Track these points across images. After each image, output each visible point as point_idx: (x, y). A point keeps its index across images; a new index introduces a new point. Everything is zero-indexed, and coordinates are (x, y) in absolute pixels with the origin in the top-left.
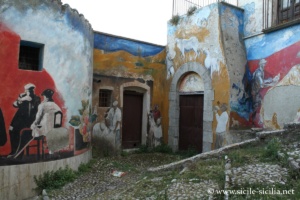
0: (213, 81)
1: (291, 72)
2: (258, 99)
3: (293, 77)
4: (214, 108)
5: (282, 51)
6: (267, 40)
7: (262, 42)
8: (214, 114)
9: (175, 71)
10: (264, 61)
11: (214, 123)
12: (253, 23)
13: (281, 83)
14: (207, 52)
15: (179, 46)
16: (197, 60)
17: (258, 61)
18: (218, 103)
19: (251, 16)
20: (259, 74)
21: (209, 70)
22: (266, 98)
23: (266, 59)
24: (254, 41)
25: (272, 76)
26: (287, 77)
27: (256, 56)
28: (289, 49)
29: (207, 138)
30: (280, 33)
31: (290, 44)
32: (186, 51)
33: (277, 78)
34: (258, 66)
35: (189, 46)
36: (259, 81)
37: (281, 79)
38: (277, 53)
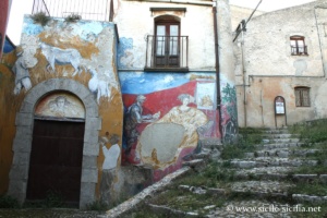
0: (100, 108)
1: (171, 112)
2: (133, 134)
3: (174, 117)
4: (100, 139)
5: (163, 92)
6: (145, 78)
7: (141, 78)
8: (101, 147)
9: (34, 84)
10: (142, 98)
11: (100, 158)
12: (129, 58)
13: (162, 121)
14: (94, 72)
15: (44, 53)
16: (76, 78)
17: (136, 96)
18: (107, 134)
19: (128, 50)
20: (136, 109)
21: (95, 93)
22: (143, 133)
23: (145, 95)
24: (131, 75)
25: (152, 113)
26: (168, 116)
27: (133, 91)
28: (170, 91)
29: (89, 177)
30: (161, 75)
31: (171, 87)
32: (57, 63)
33: (157, 115)
34: (135, 101)
35: (64, 57)
36: (136, 116)
37: (161, 117)
38: (157, 92)
